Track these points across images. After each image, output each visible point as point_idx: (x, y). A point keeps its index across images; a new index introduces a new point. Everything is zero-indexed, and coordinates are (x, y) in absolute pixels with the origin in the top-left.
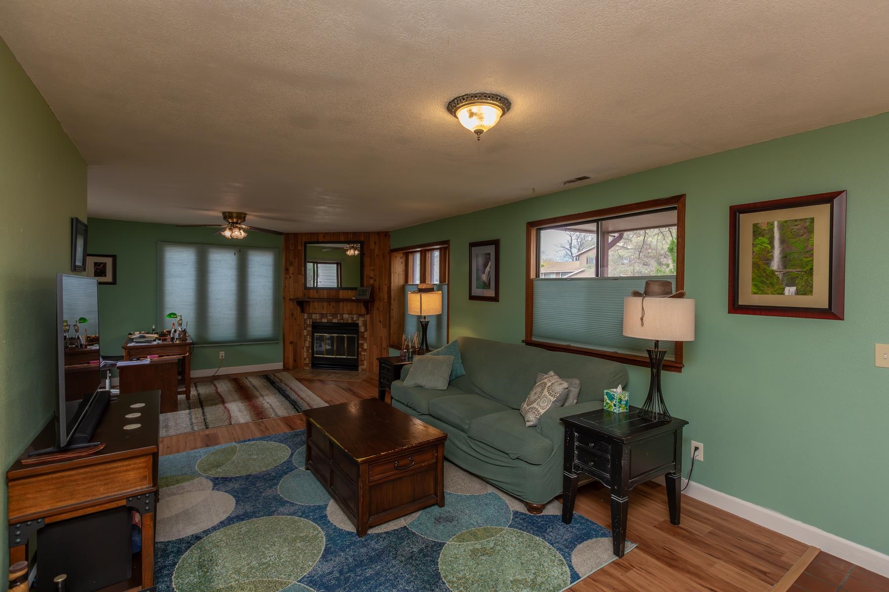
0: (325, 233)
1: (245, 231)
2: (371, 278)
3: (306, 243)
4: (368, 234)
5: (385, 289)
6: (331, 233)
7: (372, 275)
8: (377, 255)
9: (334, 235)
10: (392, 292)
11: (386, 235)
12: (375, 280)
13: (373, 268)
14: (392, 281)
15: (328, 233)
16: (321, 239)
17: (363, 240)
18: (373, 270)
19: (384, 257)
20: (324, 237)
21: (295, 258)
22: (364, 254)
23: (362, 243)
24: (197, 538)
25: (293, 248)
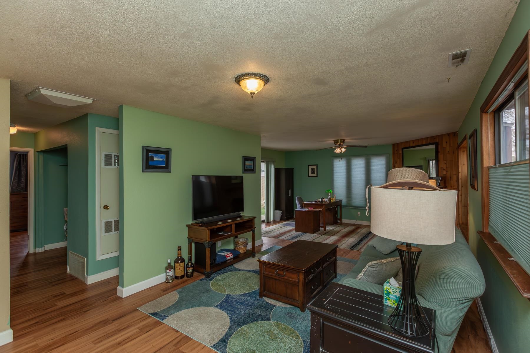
0: (414, 140)
1: (345, 148)
2: (444, 169)
3: (403, 149)
4: (441, 136)
5: (455, 178)
6: (417, 140)
7: (445, 168)
8: (448, 152)
9: (419, 141)
10: (460, 181)
11: (454, 135)
12: (447, 171)
13: (445, 162)
14: (460, 171)
15: (415, 140)
16: (411, 145)
17: (437, 141)
18: (445, 163)
19: (453, 153)
20: (413, 143)
21: (398, 159)
22: (439, 152)
23: (437, 145)
24: (240, 270)
25: (397, 153)
